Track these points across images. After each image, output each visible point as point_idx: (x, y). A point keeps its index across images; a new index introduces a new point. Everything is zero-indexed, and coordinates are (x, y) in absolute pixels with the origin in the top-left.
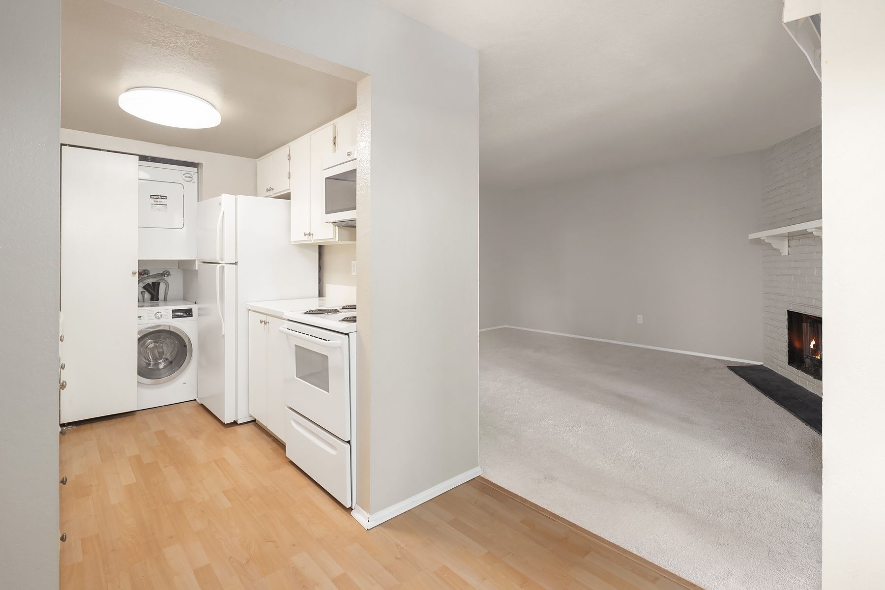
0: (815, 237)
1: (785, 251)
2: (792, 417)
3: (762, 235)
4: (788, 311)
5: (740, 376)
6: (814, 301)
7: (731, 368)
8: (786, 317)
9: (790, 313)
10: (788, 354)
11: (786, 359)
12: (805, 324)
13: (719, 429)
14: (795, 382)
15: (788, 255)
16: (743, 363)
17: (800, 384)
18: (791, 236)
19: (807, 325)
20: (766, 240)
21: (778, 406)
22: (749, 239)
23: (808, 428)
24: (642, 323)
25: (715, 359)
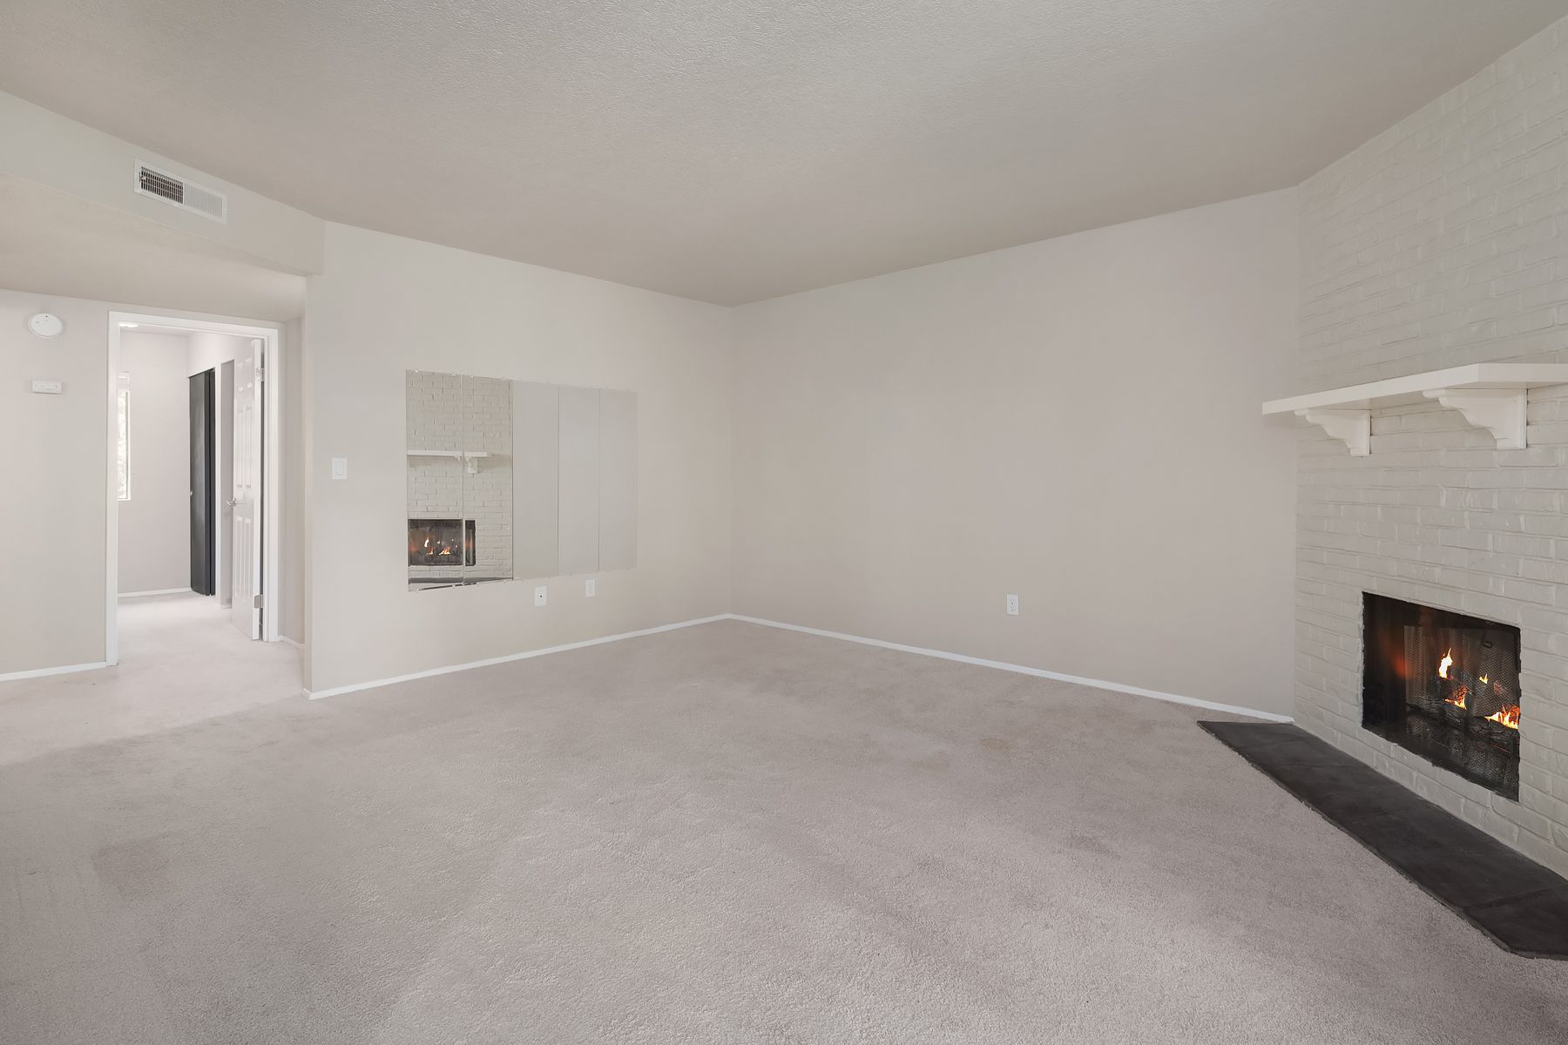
0: (1444, 410)
1: (1360, 444)
2: (1368, 856)
3: (1300, 404)
4: (1364, 593)
5: (1230, 746)
6: (1438, 570)
7: (1208, 726)
8: (1360, 608)
9: (1370, 600)
10: (1362, 701)
11: (1357, 712)
12: (1413, 628)
13: (1173, 872)
14: (1380, 770)
15: (1366, 453)
16: (1240, 716)
17: (1393, 776)
18: (1375, 410)
19: (1416, 631)
20: (1307, 418)
21: (1333, 829)
22: (1264, 413)
23: (1414, 887)
24: (1016, 613)
25: (1167, 702)
